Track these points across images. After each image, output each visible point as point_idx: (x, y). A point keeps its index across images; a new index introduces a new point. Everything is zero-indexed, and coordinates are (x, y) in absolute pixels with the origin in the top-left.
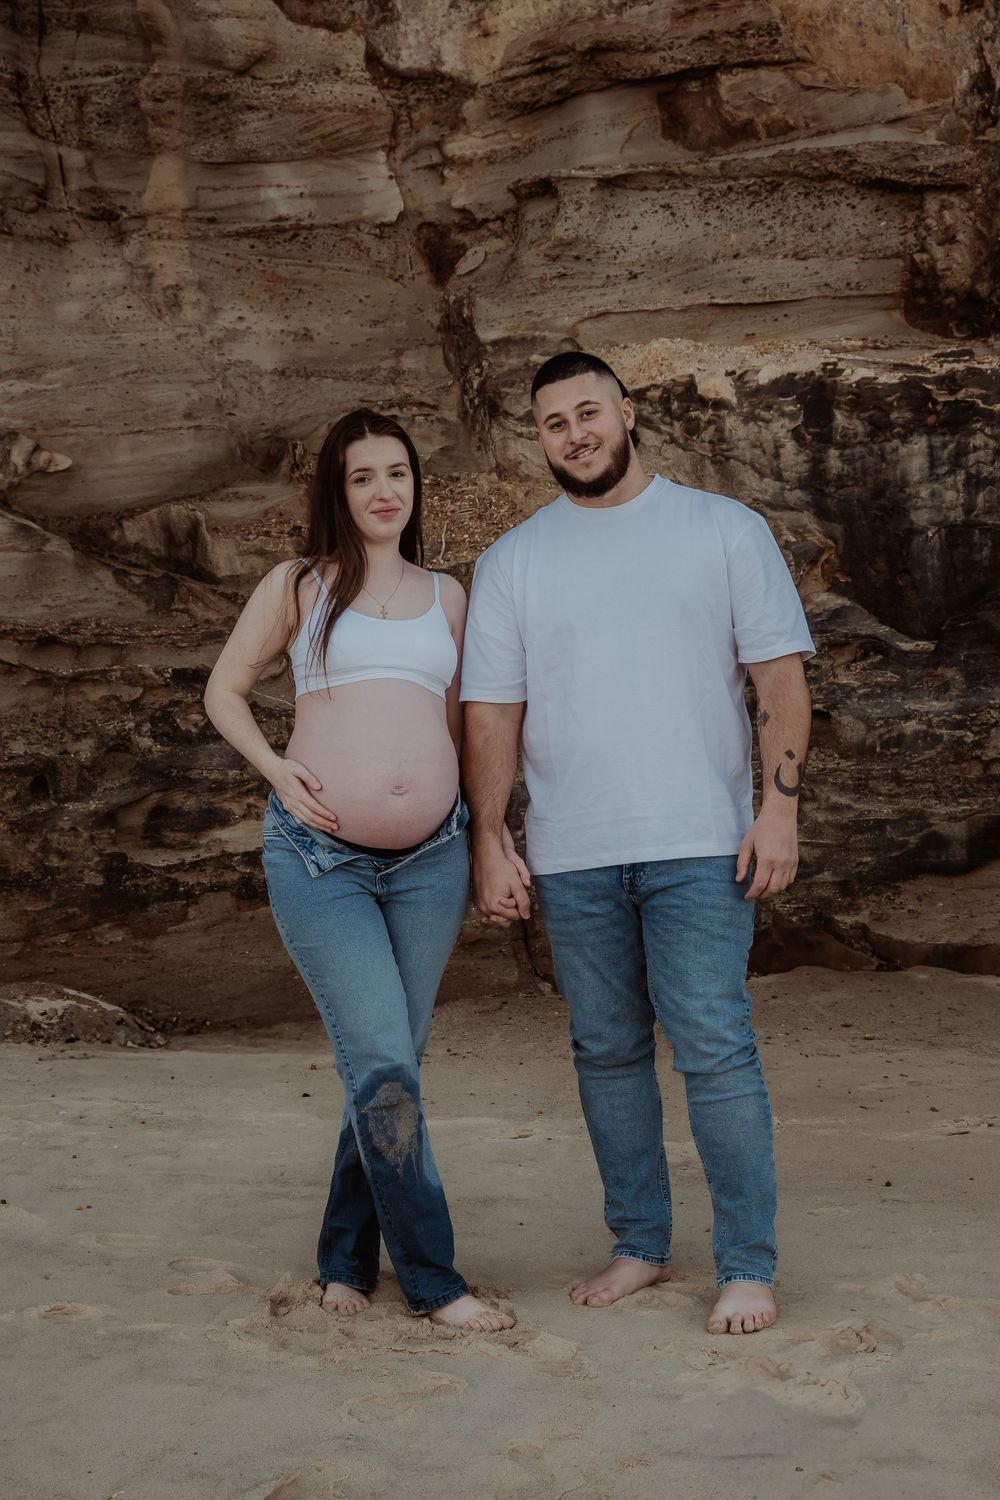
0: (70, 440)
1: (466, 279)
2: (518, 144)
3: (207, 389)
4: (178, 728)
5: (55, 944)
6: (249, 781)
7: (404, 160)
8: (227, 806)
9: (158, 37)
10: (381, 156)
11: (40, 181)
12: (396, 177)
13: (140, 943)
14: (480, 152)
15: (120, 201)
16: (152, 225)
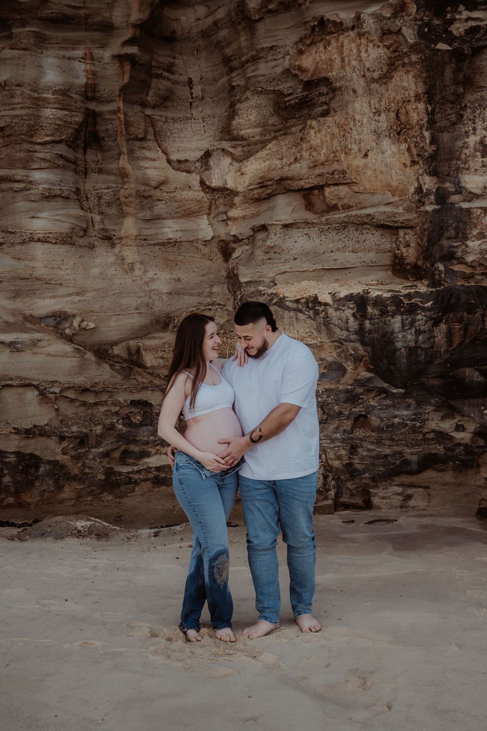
0: (94, 318)
1: (235, 260)
2: (254, 212)
3: (143, 299)
4: (132, 421)
5: (87, 501)
6: (157, 441)
7: (213, 218)
8: (149, 450)
9: (127, 176)
10: (205, 217)
11: (85, 226)
12: (211, 224)
13: (118, 500)
14: (240, 215)
15: (113, 233)
16: (124, 241)
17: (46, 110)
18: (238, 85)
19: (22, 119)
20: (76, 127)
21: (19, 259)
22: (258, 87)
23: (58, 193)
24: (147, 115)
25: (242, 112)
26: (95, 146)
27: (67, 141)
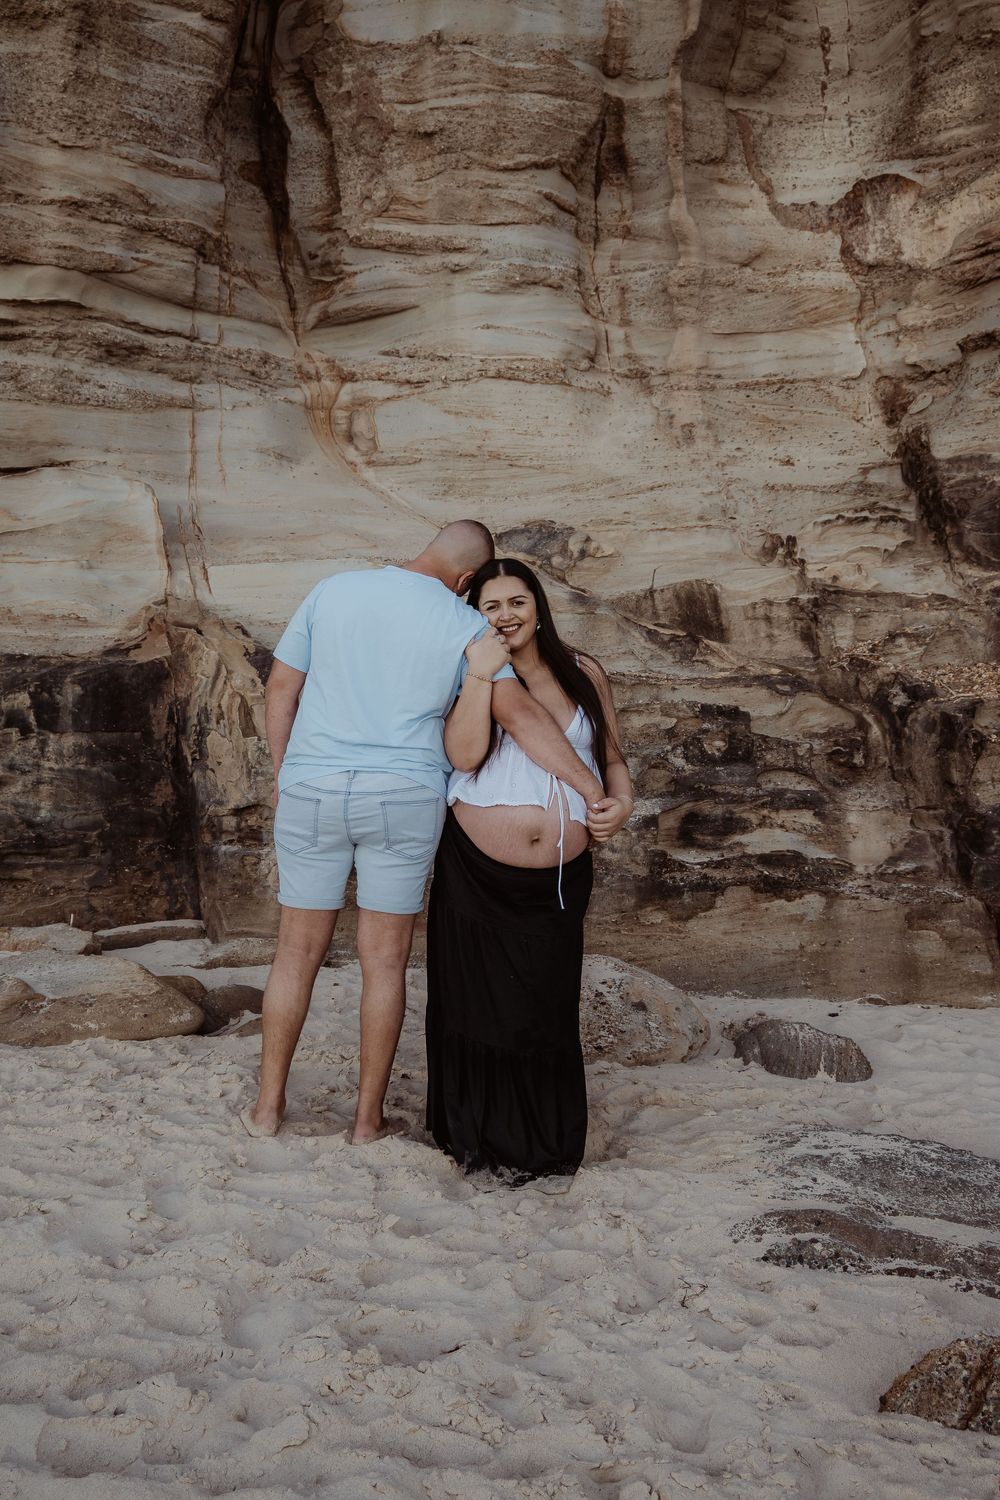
0: (612, 535)
1: (916, 417)
2: (960, 313)
3: (716, 499)
4: (705, 751)
5: (607, 922)
6: (763, 796)
7: (867, 329)
8: (745, 815)
9: (684, 239)
10: (850, 326)
11: (592, 349)
12: (862, 342)
13: (676, 925)
14: (929, 321)
15: (649, 364)
16: (673, 379)
17: (520, 96)
18: (936, 34)
19: (471, 115)
20: (583, 133)
21: (457, 414)
22: (983, 33)
23: (542, 275)
24: (731, 111)
25: (943, 92)
26: (618, 179)
27: (561, 165)
